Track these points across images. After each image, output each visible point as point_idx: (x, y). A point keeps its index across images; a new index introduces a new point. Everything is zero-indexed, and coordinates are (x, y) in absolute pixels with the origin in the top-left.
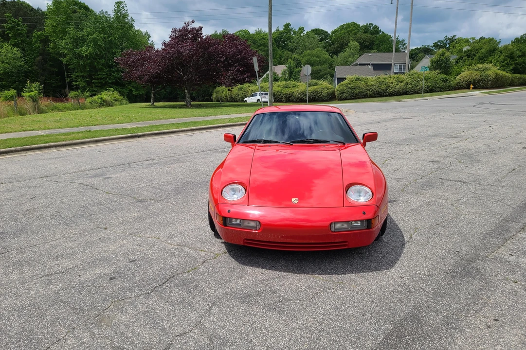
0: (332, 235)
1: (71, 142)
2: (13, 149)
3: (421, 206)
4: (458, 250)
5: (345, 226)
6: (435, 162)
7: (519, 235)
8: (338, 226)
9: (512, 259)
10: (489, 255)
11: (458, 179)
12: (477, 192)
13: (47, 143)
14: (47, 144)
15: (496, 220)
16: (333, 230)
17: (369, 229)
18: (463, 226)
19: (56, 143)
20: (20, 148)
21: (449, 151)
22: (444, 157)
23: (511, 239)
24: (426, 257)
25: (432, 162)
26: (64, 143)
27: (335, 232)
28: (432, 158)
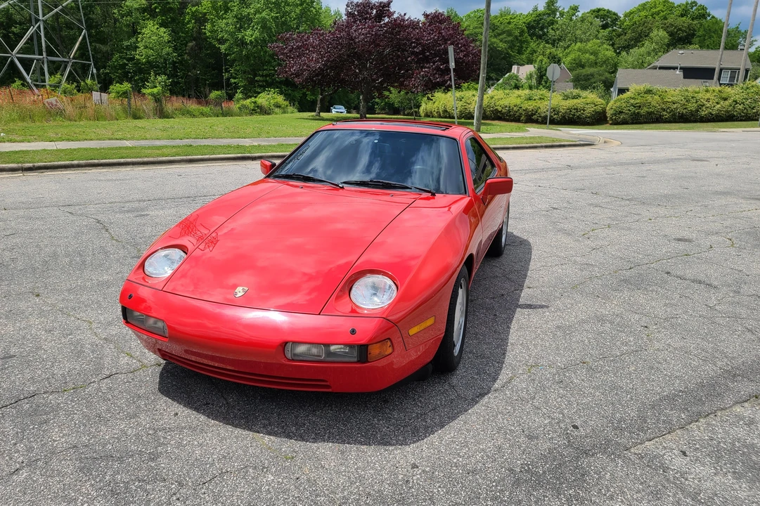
0: (286, 365)
1: (155, 159)
2: (76, 162)
3: (584, 321)
4: (578, 423)
5: (314, 351)
6: (686, 240)
7: (738, 409)
8: (301, 349)
9: (678, 462)
10: (635, 444)
11: (702, 277)
12: (717, 307)
13: (122, 158)
14: (122, 160)
15: (710, 370)
16: (289, 356)
17: (364, 363)
18: (630, 374)
19: (134, 160)
20: (84, 162)
21: (727, 223)
22: (708, 234)
23: (712, 416)
24: (499, 429)
25: (679, 240)
26: (146, 159)
27: (293, 360)
28: (685, 234)
